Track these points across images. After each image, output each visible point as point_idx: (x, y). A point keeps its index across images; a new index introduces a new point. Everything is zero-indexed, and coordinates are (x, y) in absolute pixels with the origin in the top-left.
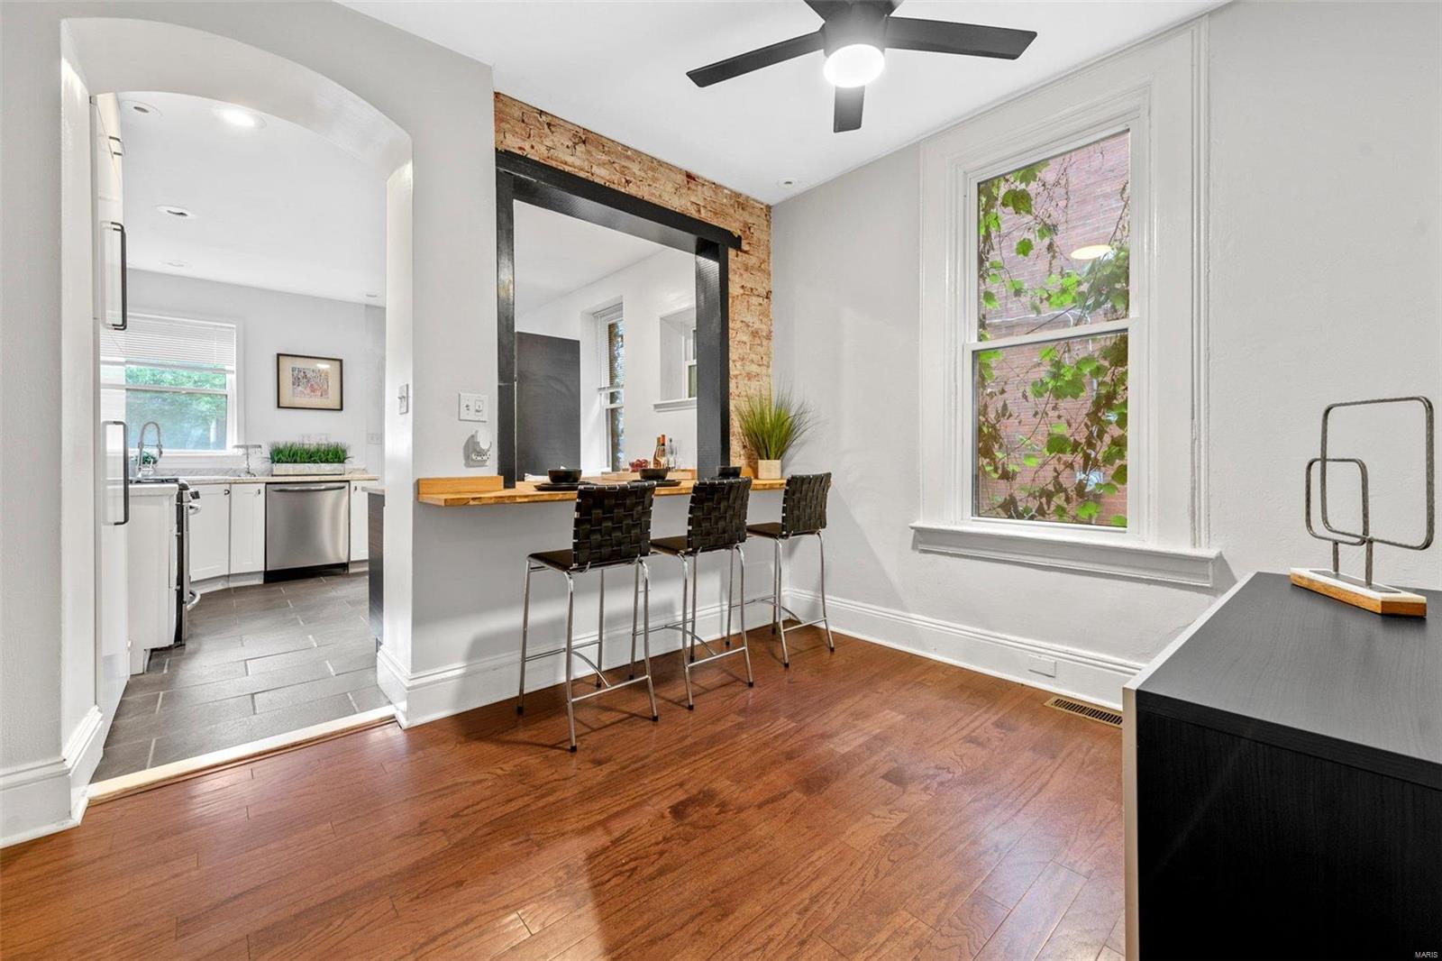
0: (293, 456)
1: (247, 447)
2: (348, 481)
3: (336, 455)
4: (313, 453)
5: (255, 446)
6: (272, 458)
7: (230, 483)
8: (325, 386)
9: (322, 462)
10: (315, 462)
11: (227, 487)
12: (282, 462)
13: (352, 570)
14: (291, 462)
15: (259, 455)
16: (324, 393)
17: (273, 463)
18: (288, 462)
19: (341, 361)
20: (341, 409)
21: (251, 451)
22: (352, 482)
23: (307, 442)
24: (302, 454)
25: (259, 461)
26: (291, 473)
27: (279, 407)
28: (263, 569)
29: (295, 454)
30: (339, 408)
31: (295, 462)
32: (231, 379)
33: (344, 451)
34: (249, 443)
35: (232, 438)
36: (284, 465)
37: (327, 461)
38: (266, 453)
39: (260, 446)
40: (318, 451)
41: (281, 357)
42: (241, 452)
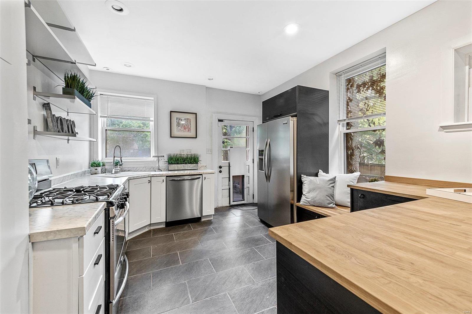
0: (177, 161)
1: (158, 157)
2: (201, 175)
3: (194, 160)
4: (185, 159)
5: (161, 156)
6: (168, 162)
7: (151, 177)
8: (190, 126)
9: (189, 163)
10: (186, 163)
11: (149, 179)
12: (173, 164)
13: (203, 220)
14: (176, 164)
15: (163, 160)
16: (189, 130)
17: (169, 164)
18: (175, 164)
19: (196, 114)
20: (196, 137)
21: (160, 158)
22: (203, 175)
23: (183, 154)
24: (180, 160)
25: (163, 163)
26: (177, 169)
27: (171, 137)
28: (165, 221)
29: (178, 159)
30: (195, 137)
31: (178, 164)
32: (152, 124)
33: (198, 158)
34: (159, 155)
35: (153, 153)
36: (173, 165)
37: (191, 163)
38: (166, 159)
39: (164, 156)
40: (187, 158)
41: (172, 113)
42: (156, 159)
